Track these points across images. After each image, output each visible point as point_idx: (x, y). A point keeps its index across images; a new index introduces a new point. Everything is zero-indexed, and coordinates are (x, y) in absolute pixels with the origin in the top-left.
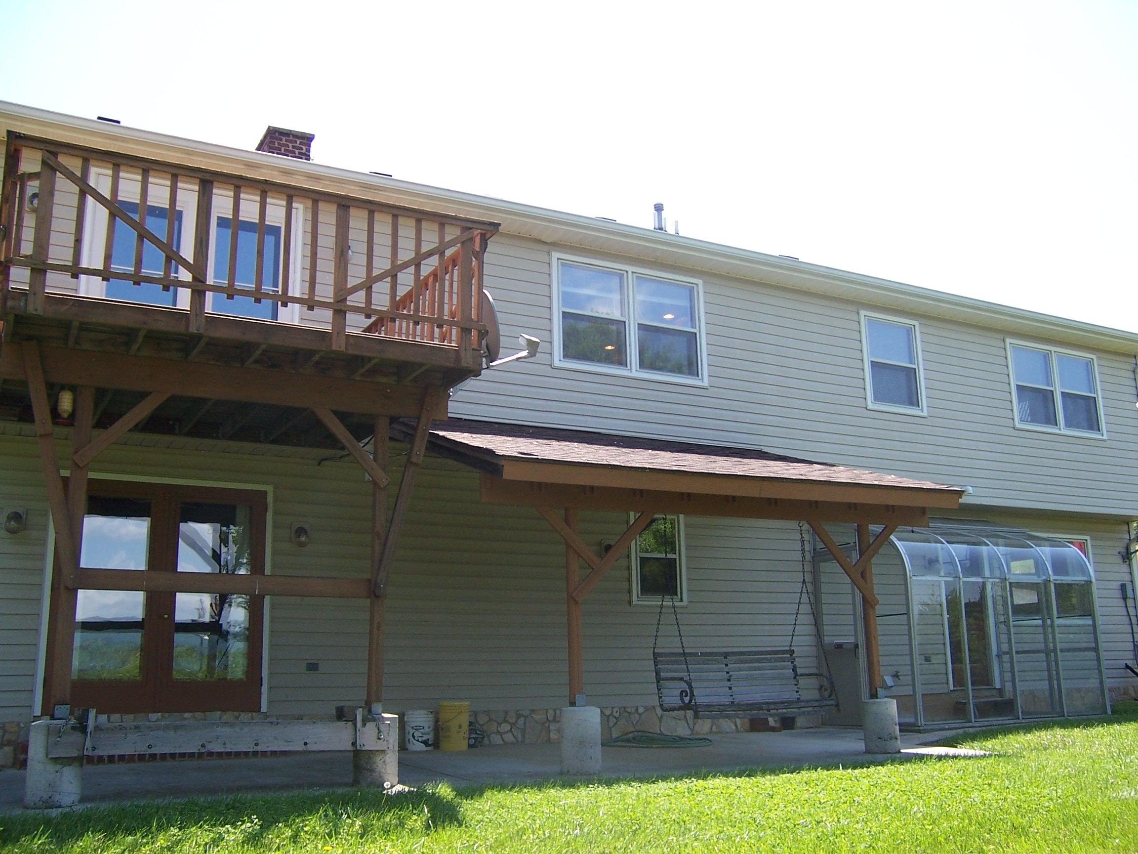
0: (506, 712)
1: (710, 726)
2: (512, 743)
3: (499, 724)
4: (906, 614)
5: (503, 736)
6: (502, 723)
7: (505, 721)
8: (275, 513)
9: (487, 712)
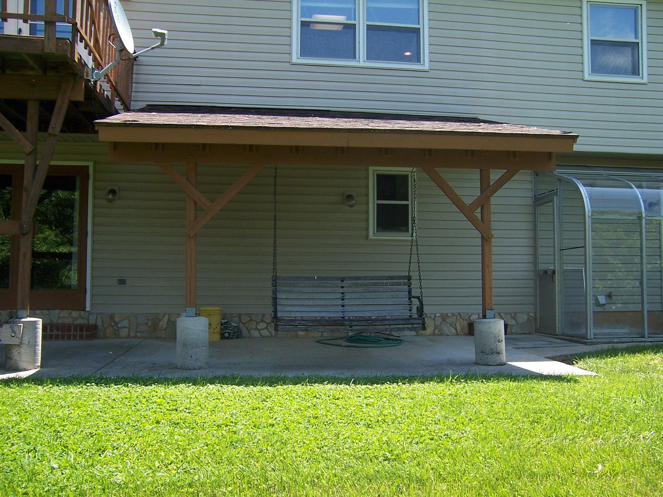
0: (263, 315)
1: (433, 329)
2: (268, 337)
3: (258, 323)
4: (584, 247)
5: (261, 332)
6: (260, 322)
7: (262, 321)
8: (95, 180)
9: (249, 315)
